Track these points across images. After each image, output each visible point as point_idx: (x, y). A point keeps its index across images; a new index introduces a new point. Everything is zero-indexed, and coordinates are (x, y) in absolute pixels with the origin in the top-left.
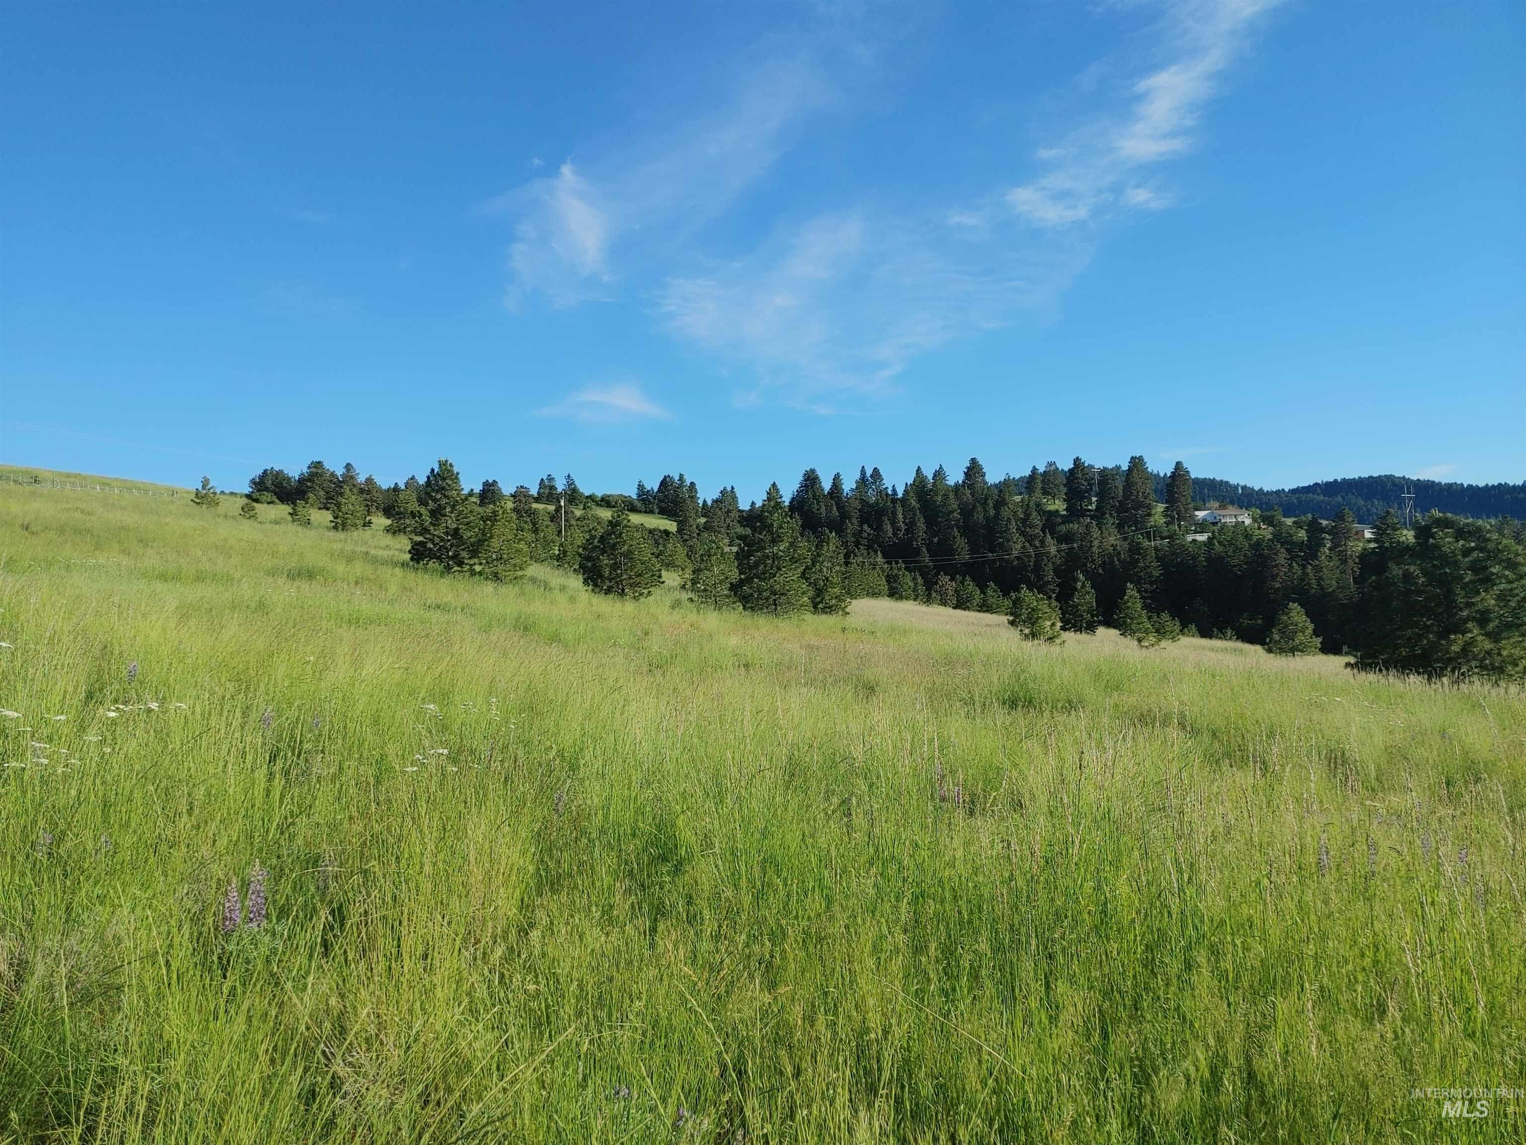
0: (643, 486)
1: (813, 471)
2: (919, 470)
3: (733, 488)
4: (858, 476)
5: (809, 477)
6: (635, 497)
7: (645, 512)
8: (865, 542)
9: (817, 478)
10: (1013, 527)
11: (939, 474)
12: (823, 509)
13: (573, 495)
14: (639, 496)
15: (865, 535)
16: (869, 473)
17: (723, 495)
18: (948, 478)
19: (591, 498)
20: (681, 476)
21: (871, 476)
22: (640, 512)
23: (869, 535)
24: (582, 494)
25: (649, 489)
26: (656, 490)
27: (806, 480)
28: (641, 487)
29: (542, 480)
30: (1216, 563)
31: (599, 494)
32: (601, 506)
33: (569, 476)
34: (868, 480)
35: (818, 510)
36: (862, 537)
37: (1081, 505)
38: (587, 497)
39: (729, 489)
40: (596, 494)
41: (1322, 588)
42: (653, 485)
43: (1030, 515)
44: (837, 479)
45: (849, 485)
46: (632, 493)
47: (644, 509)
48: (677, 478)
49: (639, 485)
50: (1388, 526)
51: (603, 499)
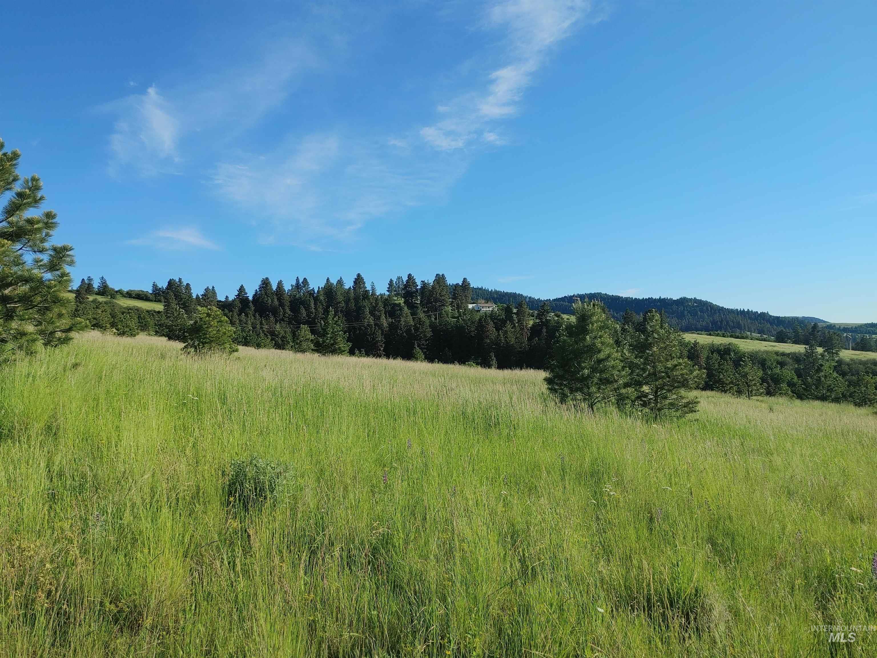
0: (156, 285)
1: (267, 279)
2: (328, 279)
3: (213, 287)
4: (294, 283)
5: (265, 282)
6: (151, 292)
7: (155, 301)
8: (287, 320)
9: (269, 283)
10: (367, 311)
11: (340, 282)
12: (270, 301)
13: (104, 290)
14: (154, 291)
15: (287, 315)
16: (301, 281)
17: (207, 292)
18: (345, 284)
19: (120, 292)
20: (180, 280)
21: (302, 283)
22: (152, 301)
23: (289, 315)
24: (113, 290)
25: (160, 287)
26: (165, 287)
27: (263, 284)
28: (155, 286)
29: (83, 279)
30: (460, 329)
31: (125, 289)
32: (125, 297)
33: (102, 278)
34: (300, 285)
35: (267, 301)
36: (285, 317)
37: (412, 301)
38: (117, 292)
39: (211, 288)
40: (123, 289)
41: (507, 343)
42: (163, 284)
43: (378, 304)
44: (280, 284)
45: (287, 287)
46: (149, 289)
47: (154, 299)
48: (177, 280)
49: (154, 285)
50: (545, 311)
51: (127, 293)
